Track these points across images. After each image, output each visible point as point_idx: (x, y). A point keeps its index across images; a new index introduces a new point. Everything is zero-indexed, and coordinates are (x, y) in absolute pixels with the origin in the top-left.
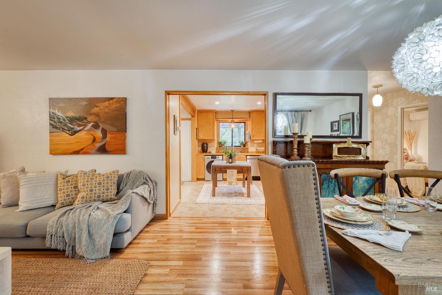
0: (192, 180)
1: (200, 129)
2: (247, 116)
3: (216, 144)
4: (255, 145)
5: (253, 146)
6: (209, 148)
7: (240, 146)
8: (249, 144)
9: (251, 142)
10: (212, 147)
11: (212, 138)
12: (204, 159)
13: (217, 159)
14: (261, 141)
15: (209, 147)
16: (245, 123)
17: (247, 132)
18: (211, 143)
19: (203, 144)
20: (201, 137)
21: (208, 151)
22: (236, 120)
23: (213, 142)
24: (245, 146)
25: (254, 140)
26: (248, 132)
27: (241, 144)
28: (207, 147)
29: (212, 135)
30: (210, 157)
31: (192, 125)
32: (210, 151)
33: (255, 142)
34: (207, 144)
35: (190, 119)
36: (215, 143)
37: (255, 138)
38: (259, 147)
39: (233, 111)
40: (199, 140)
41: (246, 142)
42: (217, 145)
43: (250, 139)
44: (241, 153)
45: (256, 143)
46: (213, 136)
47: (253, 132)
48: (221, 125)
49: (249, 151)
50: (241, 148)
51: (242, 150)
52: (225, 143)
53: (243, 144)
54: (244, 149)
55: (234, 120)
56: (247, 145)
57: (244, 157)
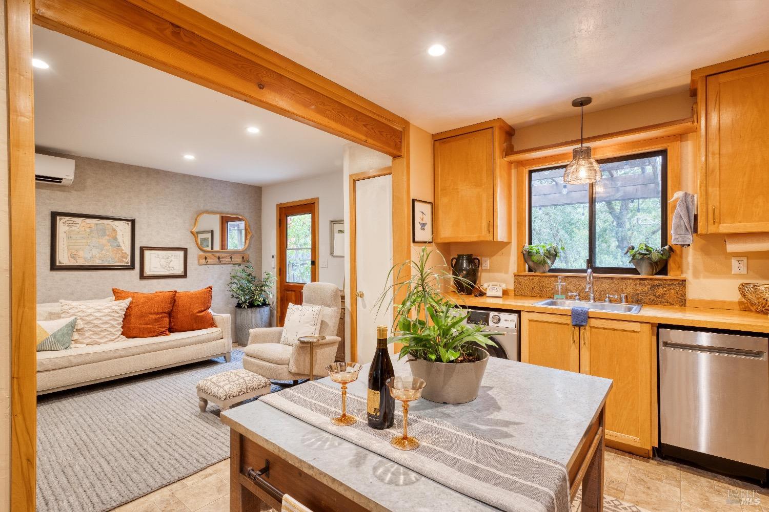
3: (512, 262)
7: (634, 271)
8: (691, 257)
9: (705, 251)
10: (499, 271)
11: (484, 236)
13: (491, 323)
15: (486, 270)
16: (663, 153)
17: (675, 196)
18: (495, 257)
19: (458, 258)
20: (447, 233)
22: (606, 147)
23: (504, 250)
24: (664, 271)
25: (722, 236)
26: (679, 194)
27: (636, 261)
29: (484, 224)
31: (396, 189)
32: (486, 286)
33: (734, 246)
34: (471, 260)
35: (389, 171)
36: (509, 254)
39: (582, 102)
40: (445, 247)
41: (673, 249)
42: (520, 266)
44: (638, 302)
46: (491, 226)
47: (714, 191)
48: (540, 182)
49: (693, 301)
50: (641, 279)
51: (646, 289)
52: (553, 255)
53: (650, 259)
54: (654, 287)
55: (588, 147)
56: (675, 263)
57: (639, 330)
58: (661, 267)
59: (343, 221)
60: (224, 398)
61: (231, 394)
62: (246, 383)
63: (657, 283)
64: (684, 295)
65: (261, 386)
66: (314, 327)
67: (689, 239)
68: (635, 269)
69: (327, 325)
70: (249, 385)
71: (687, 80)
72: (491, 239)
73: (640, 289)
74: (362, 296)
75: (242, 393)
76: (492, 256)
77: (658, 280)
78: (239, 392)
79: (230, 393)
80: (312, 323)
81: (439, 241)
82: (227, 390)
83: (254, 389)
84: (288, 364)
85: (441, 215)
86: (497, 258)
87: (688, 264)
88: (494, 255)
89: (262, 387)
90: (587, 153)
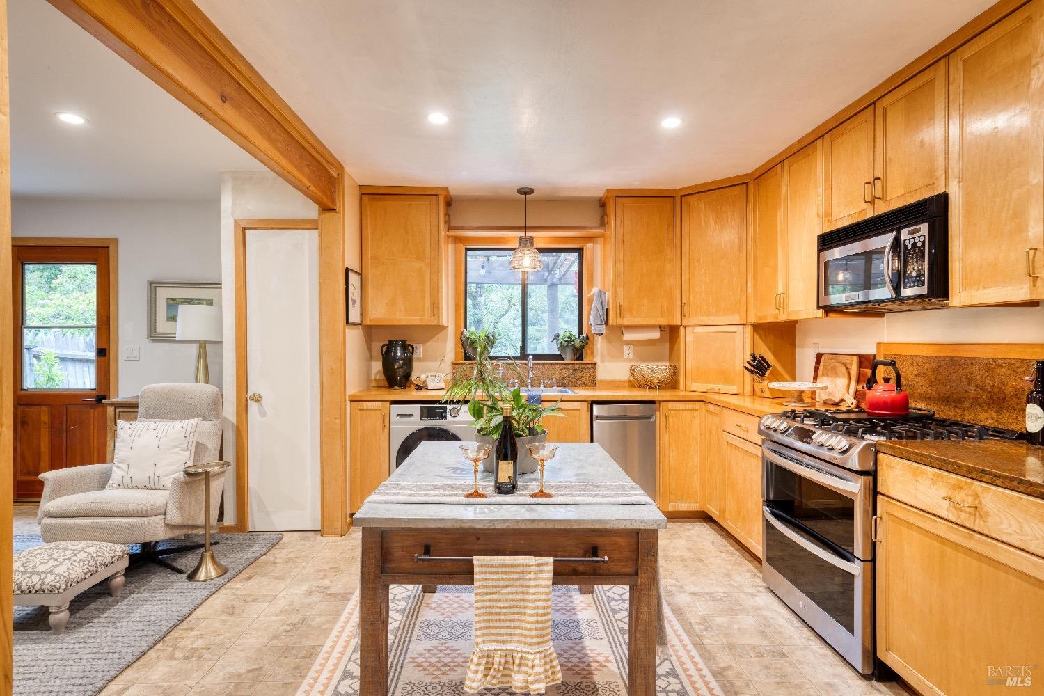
0: (322, 525)
1: (371, 273)
2: (590, 218)
3: (449, 348)
4: (628, 352)
5: (618, 356)
6: (416, 365)
7: (559, 357)
8: (599, 345)
9: (609, 340)
10: (433, 360)
11: (427, 319)
12: (386, 421)
13: (449, 417)
14: (656, 335)
15: (420, 360)
16: (580, 251)
17: (592, 292)
18: (428, 344)
19: (391, 345)
20: (379, 313)
21: (413, 377)
22: (541, 238)
23: (439, 336)
24: (581, 358)
25: (621, 326)
26: (595, 290)
27: (562, 348)
28: (408, 363)
29: (428, 305)
30: (416, 409)
31: (325, 252)
32: (423, 377)
33: (628, 336)
34: (405, 346)
35: (310, 225)
36: (445, 341)
37: (626, 322)
38: (644, 360)
39: (526, 192)
40: (370, 331)
41: (587, 337)
42: (456, 353)
43: (607, 323)
44: (564, 385)
45: (629, 343)
46: (436, 308)
47: (620, 290)
48: (476, 261)
49: (601, 381)
50: (565, 364)
51: (569, 373)
52: (490, 341)
53: (574, 346)
54: (575, 371)
55: (531, 237)
56: (589, 349)
57: (579, 408)
58: (579, 353)
59: (221, 284)
60: (64, 586)
61: (74, 579)
62: (92, 557)
63: (577, 367)
64: (595, 377)
65: (117, 557)
66: (187, 453)
67: (603, 328)
68: (560, 355)
69: (206, 447)
70: (100, 558)
71: (601, 194)
72: (436, 322)
73: (566, 373)
74: (257, 399)
75: (89, 574)
76: (427, 341)
77: (577, 364)
78: (85, 574)
79: (72, 576)
80: (185, 446)
81: (368, 322)
82: (66, 574)
83: (106, 565)
84: (165, 514)
85: (371, 290)
86: (431, 345)
87: (597, 350)
88: (428, 341)
89: (118, 560)
90: (530, 241)
